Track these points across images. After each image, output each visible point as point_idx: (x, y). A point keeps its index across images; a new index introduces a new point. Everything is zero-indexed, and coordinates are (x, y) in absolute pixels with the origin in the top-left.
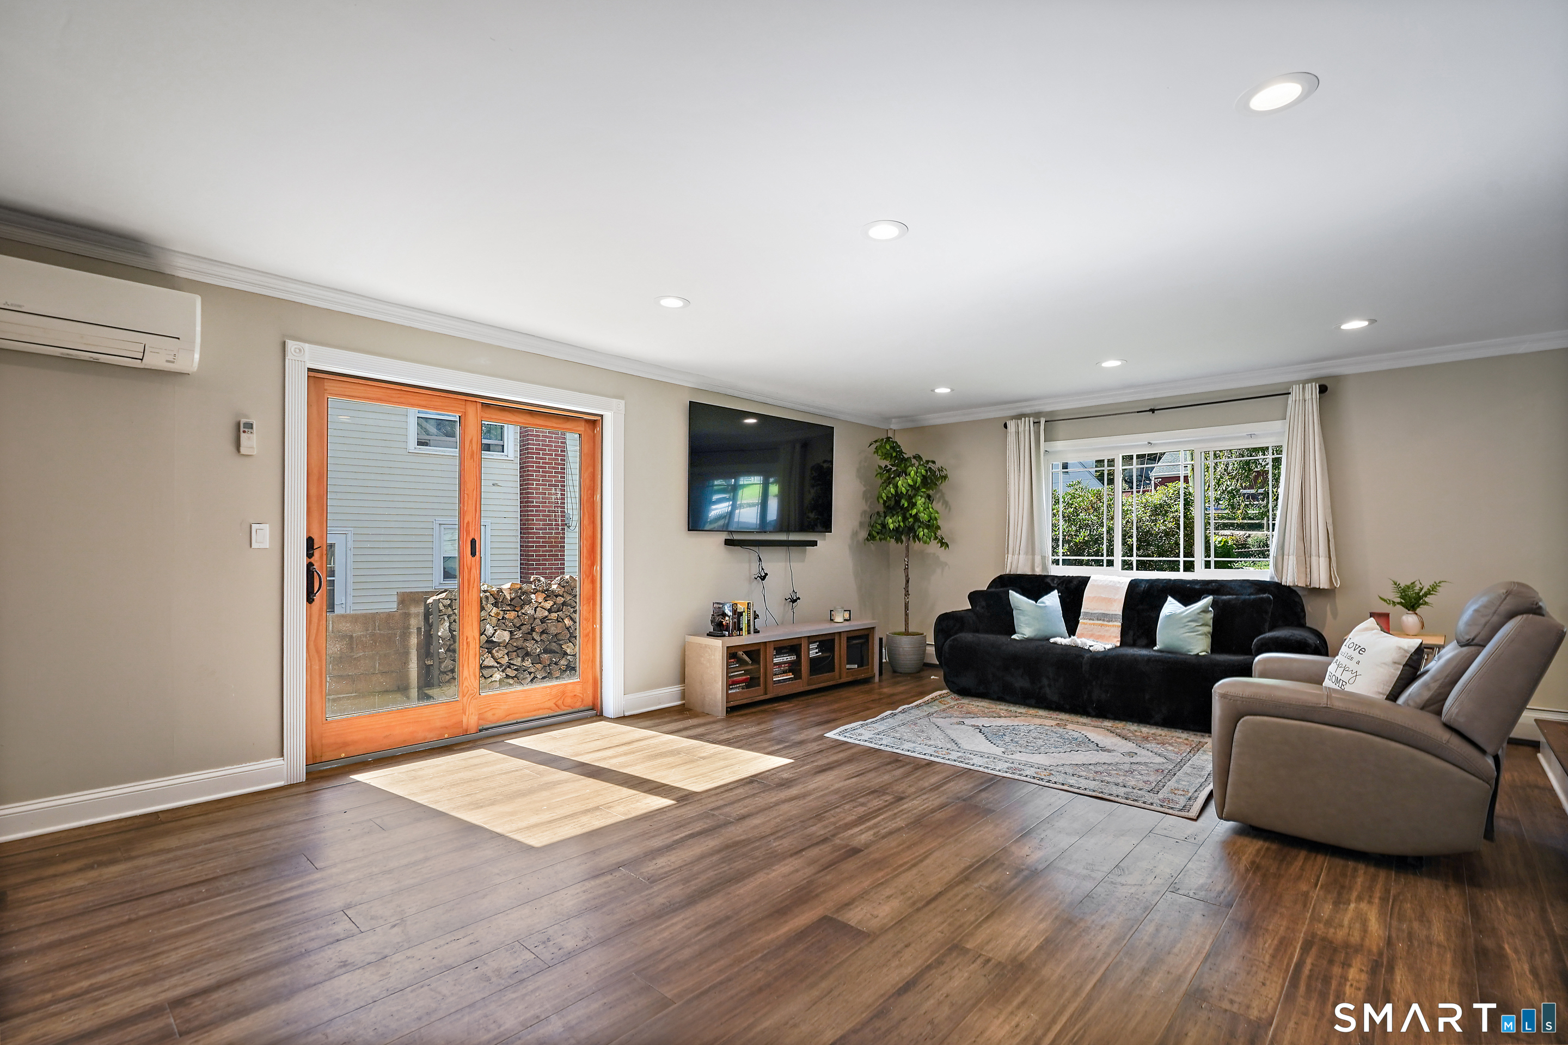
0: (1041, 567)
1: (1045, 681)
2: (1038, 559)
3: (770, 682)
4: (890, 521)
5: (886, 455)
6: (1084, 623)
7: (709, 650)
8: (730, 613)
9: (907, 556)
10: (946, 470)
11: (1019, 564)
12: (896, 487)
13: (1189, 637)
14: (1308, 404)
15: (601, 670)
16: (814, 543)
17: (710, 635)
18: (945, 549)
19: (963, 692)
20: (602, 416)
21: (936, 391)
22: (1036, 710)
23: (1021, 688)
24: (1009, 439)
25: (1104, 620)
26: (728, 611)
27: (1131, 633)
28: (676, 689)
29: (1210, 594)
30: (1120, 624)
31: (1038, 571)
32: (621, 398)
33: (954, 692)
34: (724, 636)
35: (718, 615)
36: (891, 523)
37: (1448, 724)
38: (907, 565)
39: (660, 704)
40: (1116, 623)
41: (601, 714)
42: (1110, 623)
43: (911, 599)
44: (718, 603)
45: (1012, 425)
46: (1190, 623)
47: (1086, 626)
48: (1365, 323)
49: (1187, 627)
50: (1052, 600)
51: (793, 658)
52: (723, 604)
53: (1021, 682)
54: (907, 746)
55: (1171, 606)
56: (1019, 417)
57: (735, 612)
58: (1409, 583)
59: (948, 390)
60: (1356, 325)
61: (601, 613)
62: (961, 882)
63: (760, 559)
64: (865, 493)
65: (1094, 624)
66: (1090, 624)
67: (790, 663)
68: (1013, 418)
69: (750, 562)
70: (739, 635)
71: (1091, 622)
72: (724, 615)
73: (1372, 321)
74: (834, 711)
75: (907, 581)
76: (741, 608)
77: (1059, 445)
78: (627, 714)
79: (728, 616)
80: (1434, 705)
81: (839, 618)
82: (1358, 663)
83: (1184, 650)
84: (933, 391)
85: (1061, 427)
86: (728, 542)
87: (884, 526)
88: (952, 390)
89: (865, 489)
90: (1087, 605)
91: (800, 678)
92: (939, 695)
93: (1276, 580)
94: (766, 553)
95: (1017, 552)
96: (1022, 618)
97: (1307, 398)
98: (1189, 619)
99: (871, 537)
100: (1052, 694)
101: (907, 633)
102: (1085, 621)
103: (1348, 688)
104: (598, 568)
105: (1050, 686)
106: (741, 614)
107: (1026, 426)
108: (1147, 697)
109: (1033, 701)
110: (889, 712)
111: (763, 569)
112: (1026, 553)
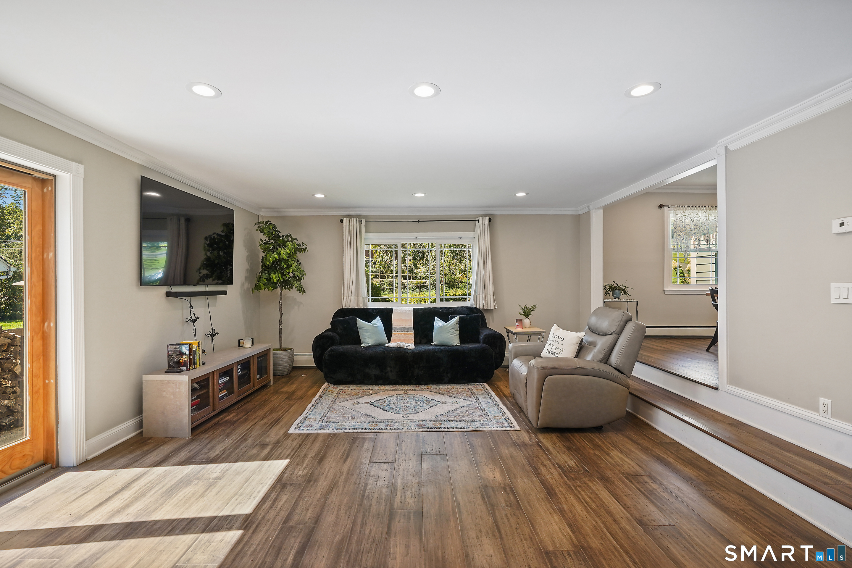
0: (362, 303)
1: (389, 369)
2: (361, 299)
3: (217, 400)
4: (274, 276)
5: (269, 233)
6: (395, 334)
7: (173, 385)
8: (187, 352)
9: (281, 299)
10: (306, 245)
11: (350, 302)
12: (279, 254)
13: (452, 336)
14: (486, 226)
15: (57, 423)
16: (225, 293)
17: (167, 372)
18: (302, 294)
19: (337, 382)
20: (55, 176)
21: (316, 196)
22: (386, 386)
23: (375, 375)
24: (344, 229)
25: (405, 331)
26: (185, 350)
27: (418, 337)
28: (131, 423)
29: (457, 315)
30: (413, 333)
31: (361, 306)
32: (80, 162)
33: (332, 384)
34: (183, 371)
35: (177, 355)
36: (275, 277)
37: (616, 368)
38: (281, 305)
39: (118, 439)
40: (411, 332)
41: (58, 465)
42: (408, 333)
43: (282, 327)
44: (173, 345)
45: (346, 221)
46: (451, 330)
47: (396, 335)
48: (525, 194)
49: (451, 332)
50: (378, 322)
51: (227, 378)
52: (180, 346)
53: (374, 372)
54: (348, 426)
55: (438, 323)
56: (350, 217)
57: (191, 350)
58: (524, 306)
59: (323, 196)
60: (521, 194)
61: (56, 367)
62: (493, 509)
63: (191, 306)
64: (247, 257)
65: (400, 334)
66: (398, 334)
67: (225, 383)
68: (346, 217)
69: (182, 309)
70: (194, 368)
71: (399, 333)
72: (182, 354)
73: (527, 194)
74: (271, 412)
75: (281, 315)
76: (195, 347)
77: (371, 235)
78: (89, 458)
79: (185, 354)
80: (606, 359)
81: (248, 344)
82: (562, 344)
83: (450, 344)
84: (313, 195)
85: (372, 225)
86: (169, 294)
87: (269, 279)
88: (325, 196)
89: (247, 254)
90: (395, 324)
91: (233, 392)
92: (326, 387)
93: (474, 306)
94: (195, 301)
95: (350, 295)
96: (366, 334)
97: (485, 223)
98: (451, 328)
99: (257, 287)
100: (392, 376)
101: (281, 349)
102: (395, 332)
103: (559, 356)
104: (52, 324)
105: (391, 371)
106: (195, 351)
107: (354, 223)
108: (441, 370)
109: (381, 382)
110: (310, 406)
111: (194, 314)
112: (355, 296)
